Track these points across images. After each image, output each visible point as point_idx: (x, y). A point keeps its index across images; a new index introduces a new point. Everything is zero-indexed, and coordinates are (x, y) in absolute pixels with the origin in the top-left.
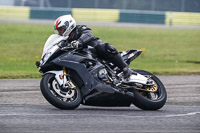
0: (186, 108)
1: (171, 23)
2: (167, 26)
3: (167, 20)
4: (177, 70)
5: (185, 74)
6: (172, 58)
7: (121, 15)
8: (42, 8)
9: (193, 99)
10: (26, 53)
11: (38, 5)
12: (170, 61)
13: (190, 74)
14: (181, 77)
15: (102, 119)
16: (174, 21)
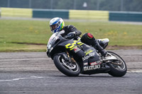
0: (12, 75)
4: (5, 48)
5: (11, 51)
9: (16, 69)
13: (14, 51)
14: (8, 53)
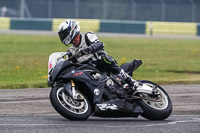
1: (151, 32)
2: (147, 35)
3: (148, 30)
5: (166, 83)
6: (152, 68)
7: (101, 24)
8: (22, 19)
10: (6, 63)
11: (18, 16)
12: (151, 71)
15: (82, 129)
16: (154, 30)
